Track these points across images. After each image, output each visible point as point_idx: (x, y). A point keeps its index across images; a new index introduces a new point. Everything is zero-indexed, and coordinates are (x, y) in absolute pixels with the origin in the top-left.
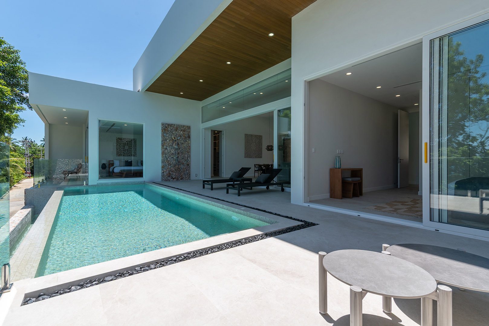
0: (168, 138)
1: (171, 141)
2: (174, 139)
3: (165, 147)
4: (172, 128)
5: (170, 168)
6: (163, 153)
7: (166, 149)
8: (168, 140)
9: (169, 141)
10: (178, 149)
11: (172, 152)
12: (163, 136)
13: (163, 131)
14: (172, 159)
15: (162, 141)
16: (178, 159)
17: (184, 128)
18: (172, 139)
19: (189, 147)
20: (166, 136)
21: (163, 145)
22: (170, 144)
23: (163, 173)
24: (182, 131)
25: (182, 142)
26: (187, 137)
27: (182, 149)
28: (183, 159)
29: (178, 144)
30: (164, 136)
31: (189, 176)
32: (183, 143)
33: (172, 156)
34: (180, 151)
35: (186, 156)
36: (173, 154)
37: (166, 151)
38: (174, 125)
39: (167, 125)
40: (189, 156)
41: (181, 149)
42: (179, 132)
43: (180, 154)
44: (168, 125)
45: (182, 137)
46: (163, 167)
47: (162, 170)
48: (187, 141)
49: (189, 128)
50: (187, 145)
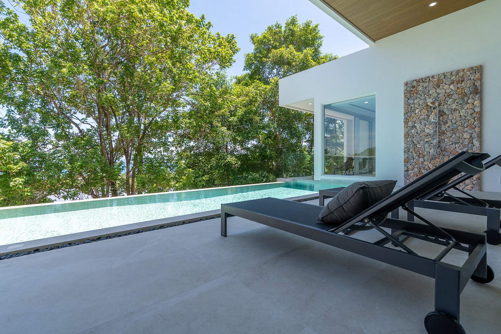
0: (416, 106)
1: (424, 111)
2: (431, 105)
3: (410, 124)
4: (427, 84)
5: (422, 163)
6: (407, 135)
7: (414, 127)
8: (417, 111)
9: (420, 111)
10: (441, 123)
11: (427, 131)
12: (407, 104)
13: (405, 96)
14: (427, 145)
15: (406, 113)
16: (443, 145)
17: (461, 74)
18: (427, 105)
19: (474, 115)
20: (414, 103)
21: (406, 122)
22: (422, 117)
23: (407, 171)
24: (453, 83)
25: (454, 106)
26: (468, 93)
27: (454, 121)
28: (456, 143)
29: (441, 113)
30: (409, 104)
31: (474, 182)
32: (455, 110)
33: (426, 140)
34: (449, 127)
35: (466, 136)
36: (428, 135)
37: (413, 131)
38: (433, 77)
39: (415, 84)
40: (475, 135)
41: (449, 123)
42: (447, 86)
43: (448, 133)
44: (418, 81)
45: (455, 96)
46: (407, 161)
47: (405, 165)
48: (467, 103)
49: (479, 70)
50: (470, 111)
